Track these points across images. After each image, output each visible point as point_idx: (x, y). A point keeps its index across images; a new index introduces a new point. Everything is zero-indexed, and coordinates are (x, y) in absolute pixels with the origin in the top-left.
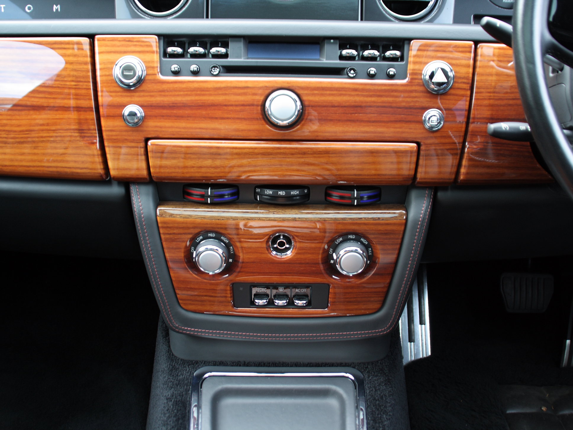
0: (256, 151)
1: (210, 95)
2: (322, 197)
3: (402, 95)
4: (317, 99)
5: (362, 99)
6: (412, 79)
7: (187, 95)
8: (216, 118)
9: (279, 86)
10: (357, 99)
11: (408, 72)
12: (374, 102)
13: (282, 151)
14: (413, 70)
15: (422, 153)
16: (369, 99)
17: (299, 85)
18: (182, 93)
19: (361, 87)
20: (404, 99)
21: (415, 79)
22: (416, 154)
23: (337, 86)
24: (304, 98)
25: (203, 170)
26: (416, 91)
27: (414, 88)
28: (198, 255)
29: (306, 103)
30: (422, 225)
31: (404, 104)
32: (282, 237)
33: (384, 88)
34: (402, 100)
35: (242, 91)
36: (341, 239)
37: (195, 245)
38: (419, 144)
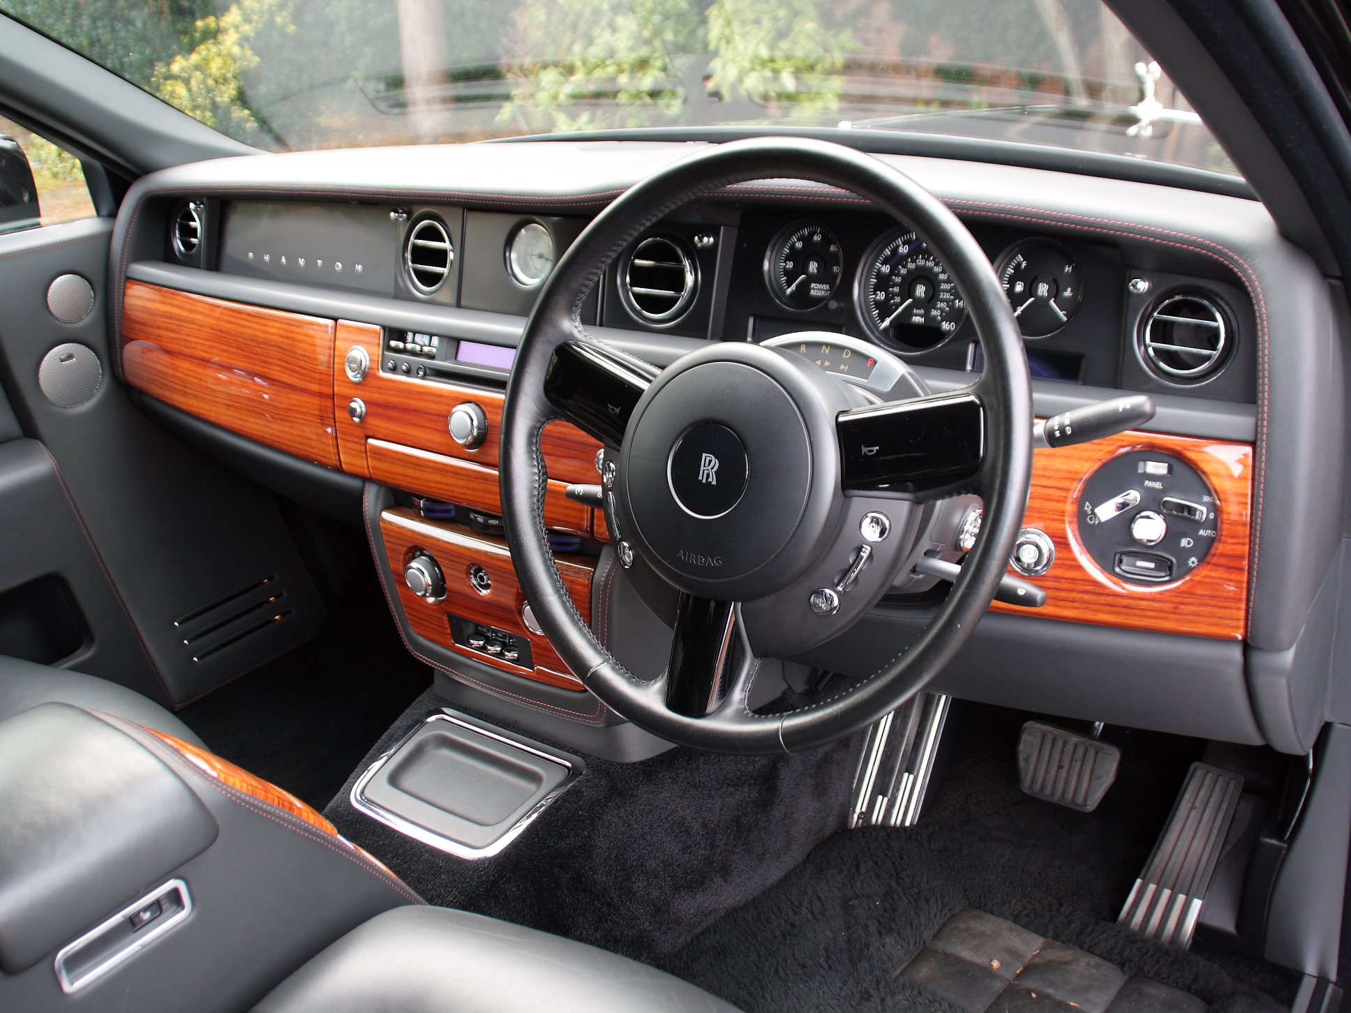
1: (414, 399)
7: (396, 396)
8: (417, 425)
9: (468, 399)
13: (467, 472)
17: (484, 400)
18: (393, 392)
29: (489, 422)
30: (604, 592)
35: (438, 399)
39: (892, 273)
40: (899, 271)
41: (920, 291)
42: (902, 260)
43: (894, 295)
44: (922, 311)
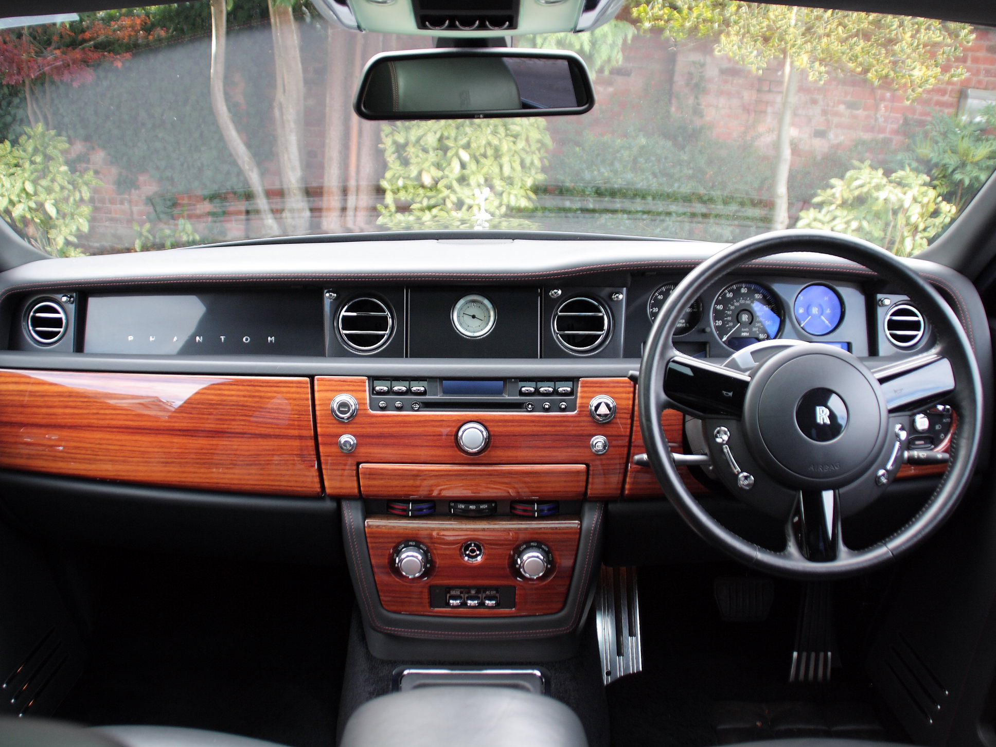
0: (451, 473)
1: (412, 427)
2: (508, 510)
3: (572, 425)
4: (501, 429)
5: (538, 429)
6: (580, 411)
7: (392, 427)
8: (417, 446)
9: (470, 419)
10: (535, 429)
11: (578, 405)
12: (548, 431)
13: (472, 473)
14: (581, 403)
15: (591, 472)
16: (545, 429)
17: (486, 418)
18: (389, 425)
19: (537, 419)
20: (574, 428)
21: (584, 411)
22: (585, 474)
23: (517, 418)
24: (490, 429)
25: (406, 489)
26: (584, 421)
27: (582, 419)
28: (401, 561)
29: (492, 433)
30: (594, 534)
31: (574, 432)
32: (473, 545)
33: (557, 419)
34: (572, 429)
35: (438, 424)
36: (525, 546)
37: (398, 553)
38: (588, 465)
39: (724, 309)
40: (729, 307)
41: (745, 318)
42: (730, 301)
43: (728, 321)
44: (747, 329)
